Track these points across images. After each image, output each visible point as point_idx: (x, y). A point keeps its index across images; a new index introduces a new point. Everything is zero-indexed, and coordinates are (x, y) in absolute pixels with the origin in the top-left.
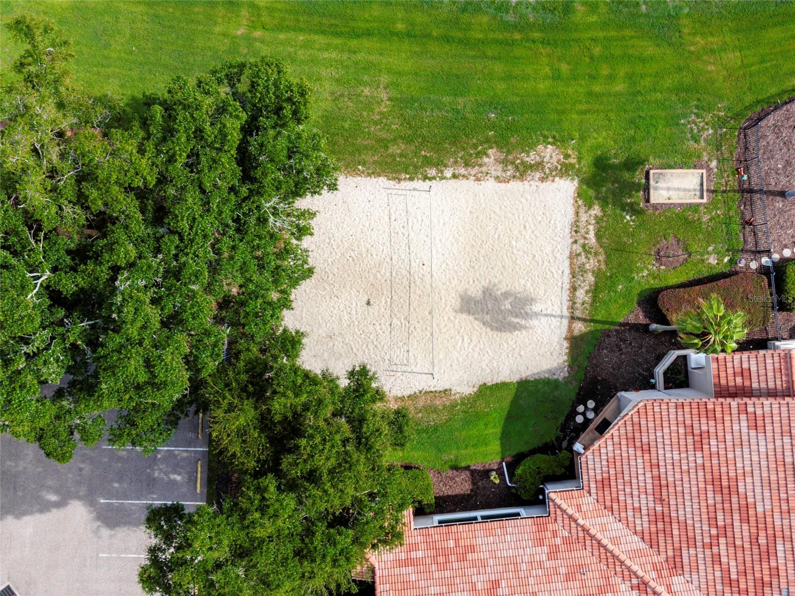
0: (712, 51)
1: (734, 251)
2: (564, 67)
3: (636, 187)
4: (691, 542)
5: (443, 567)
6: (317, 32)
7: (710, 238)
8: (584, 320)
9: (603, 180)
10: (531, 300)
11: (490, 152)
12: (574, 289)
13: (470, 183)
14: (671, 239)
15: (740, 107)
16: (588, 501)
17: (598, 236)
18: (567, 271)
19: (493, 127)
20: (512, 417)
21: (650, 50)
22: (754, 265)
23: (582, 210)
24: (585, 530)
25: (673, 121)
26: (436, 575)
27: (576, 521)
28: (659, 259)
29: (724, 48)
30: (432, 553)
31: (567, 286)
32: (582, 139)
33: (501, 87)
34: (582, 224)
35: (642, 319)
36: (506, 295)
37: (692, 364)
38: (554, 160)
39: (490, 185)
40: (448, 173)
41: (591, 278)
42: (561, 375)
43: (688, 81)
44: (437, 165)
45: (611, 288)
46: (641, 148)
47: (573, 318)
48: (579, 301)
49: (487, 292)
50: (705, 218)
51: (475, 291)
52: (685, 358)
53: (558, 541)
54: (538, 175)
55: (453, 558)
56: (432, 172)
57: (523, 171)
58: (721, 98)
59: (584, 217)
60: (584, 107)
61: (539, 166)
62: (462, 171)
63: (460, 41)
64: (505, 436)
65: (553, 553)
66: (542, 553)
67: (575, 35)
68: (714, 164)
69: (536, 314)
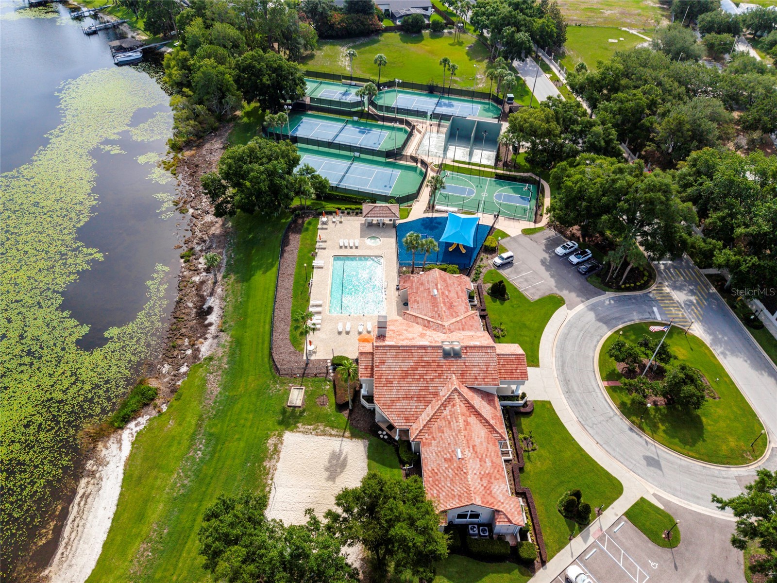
0: (246, 385)
1: (326, 380)
2: (236, 437)
3: (293, 411)
4: (426, 388)
5: (440, 481)
6: (184, 547)
7: (319, 388)
8: (344, 432)
9: (288, 422)
10: (333, 453)
11: (264, 464)
12: (331, 435)
13: (277, 474)
14: (317, 400)
15: (271, 376)
16: (414, 426)
17: (310, 425)
18: (323, 437)
19: (254, 464)
20: (383, 463)
21: (239, 406)
22: (332, 374)
23: (298, 430)
24: (424, 427)
25: (270, 398)
26: (443, 484)
27: (421, 430)
28: (324, 405)
29: (246, 381)
30: (434, 487)
31: (329, 438)
32: (269, 429)
33: (237, 461)
34: (304, 430)
35: (347, 412)
36: (330, 462)
37: (366, 394)
38: (274, 439)
39: (279, 465)
40: (269, 482)
41: (327, 428)
42: (367, 442)
43: (255, 393)
44: (265, 487)
45: (333, 421)
46: (278, 408)
47: (343, 436)
48: (336, 433)
49: (327, 469)
50: (311, 388)
51: (326, 474)
52: (364, 397)
53: (429, 437)
54: (280, 446)
55: (436, 478)
56: (267, 489)
57: (276, 451)
58: (265, 382)
59: (302, 429)
60: (255, 429)
61: (276, 445)
62: (270, 476)
63: (211, 478)
64: (391, 467)
65: (434, 439)
66: (434, 443)
67: (224, 432)
68: (290, 385)
69: (340, 450)
